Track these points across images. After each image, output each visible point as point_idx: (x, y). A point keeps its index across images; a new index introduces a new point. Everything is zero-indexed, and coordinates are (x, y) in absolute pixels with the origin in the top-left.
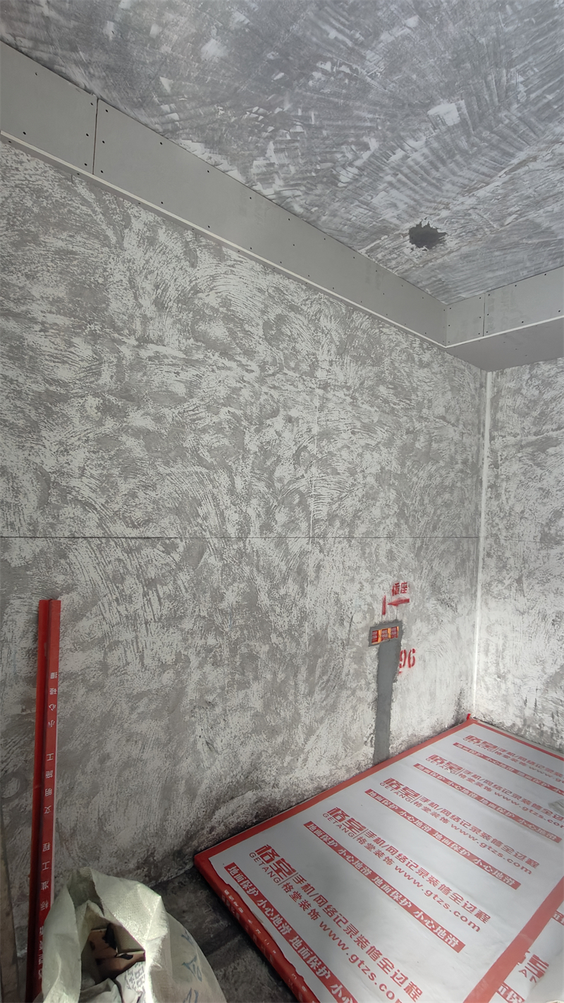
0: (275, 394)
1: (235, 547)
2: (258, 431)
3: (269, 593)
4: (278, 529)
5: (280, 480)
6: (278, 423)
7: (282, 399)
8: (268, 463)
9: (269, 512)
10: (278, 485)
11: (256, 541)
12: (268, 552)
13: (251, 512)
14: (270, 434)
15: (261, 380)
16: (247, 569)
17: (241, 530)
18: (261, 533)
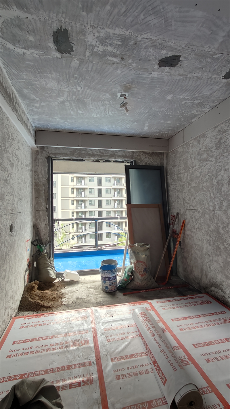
0: (220, 164)
1: (212, 213)
2: (216, 178)
3: (223, 228)
4: (224, 208)
5: (224, 191)
6: (222, 173)
7: (223, 164)
8: (220, 187)
9: (221, 203)
10: (223, 193)
11: (218, 212)
12: (222, 215)
13: (216, 203)
14: (220, 177)
15: (216, 162)
16: (216, 220)
17: (213, 208)
18: (219, 209)
